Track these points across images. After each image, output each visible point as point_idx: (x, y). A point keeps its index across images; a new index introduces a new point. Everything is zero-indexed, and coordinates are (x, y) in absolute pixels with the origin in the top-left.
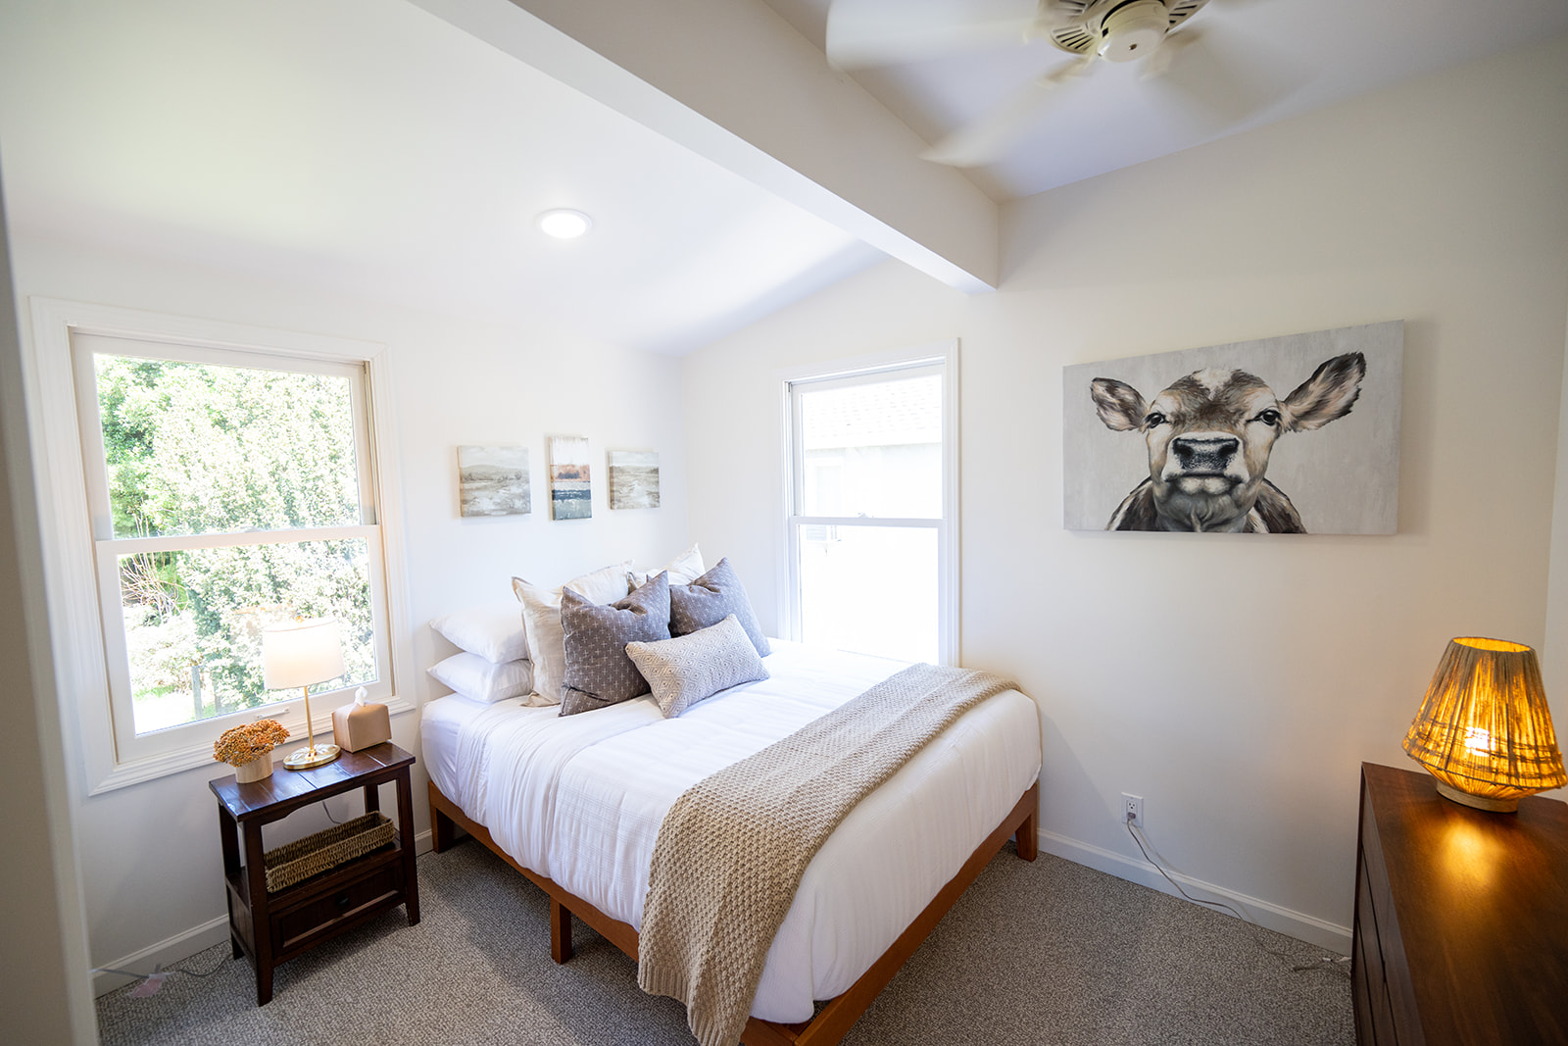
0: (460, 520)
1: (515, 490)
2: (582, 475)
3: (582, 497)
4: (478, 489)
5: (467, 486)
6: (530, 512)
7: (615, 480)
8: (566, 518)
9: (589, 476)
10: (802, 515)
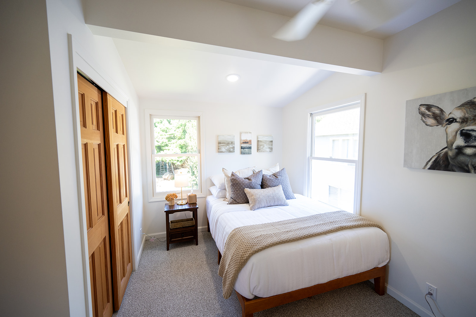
0: (217, 153)
1: (231, 146)
2: (249, 142)
3: (249, 148)
4: (222, 146)
5: (219, 145)
6: (234, 152)
7: (259, 144)
8: (244, 154)
9: (251, 143)
10: (313, 156)
